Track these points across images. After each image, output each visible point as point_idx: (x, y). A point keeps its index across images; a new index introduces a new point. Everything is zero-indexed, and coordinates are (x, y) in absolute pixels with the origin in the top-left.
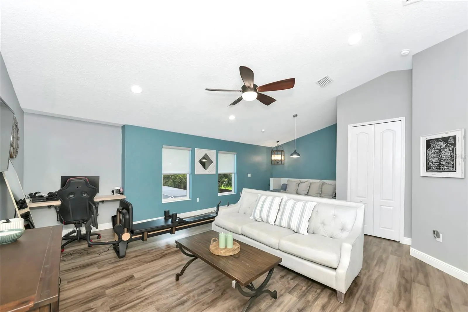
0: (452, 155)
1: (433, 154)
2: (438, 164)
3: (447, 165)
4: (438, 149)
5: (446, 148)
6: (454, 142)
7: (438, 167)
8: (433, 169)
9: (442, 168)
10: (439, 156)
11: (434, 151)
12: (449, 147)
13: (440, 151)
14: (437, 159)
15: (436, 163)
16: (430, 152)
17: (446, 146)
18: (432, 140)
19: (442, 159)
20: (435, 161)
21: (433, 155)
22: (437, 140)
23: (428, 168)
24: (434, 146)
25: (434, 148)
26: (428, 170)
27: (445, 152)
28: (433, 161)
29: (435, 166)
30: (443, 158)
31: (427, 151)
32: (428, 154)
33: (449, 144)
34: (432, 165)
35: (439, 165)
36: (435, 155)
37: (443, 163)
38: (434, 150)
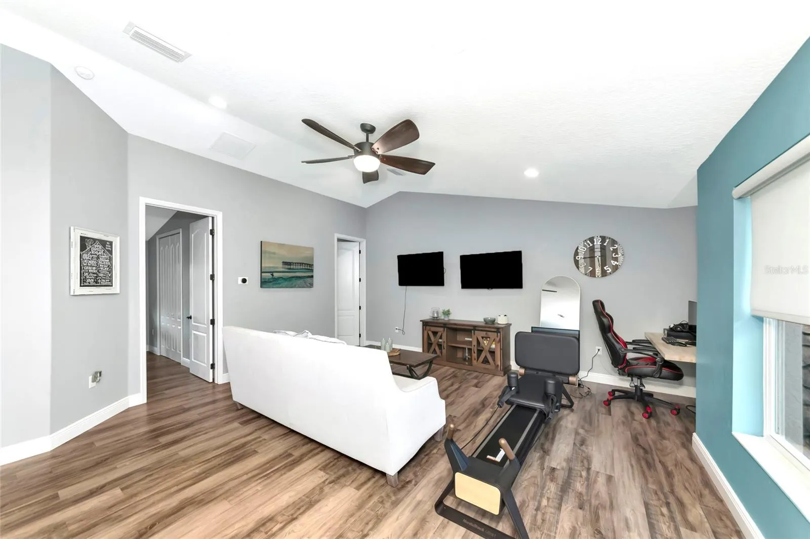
0: (109, 265)
1: (90, 260)
2: (95, 275)
3: (104, 278)
4: (96, 254)
5: (104, 255)
6: (110, 249)
7: (96, 280)
8: (89, 283)
9: (99, 281)
10: (97, 264)
11: (91, 256)
12: (107, 255)
13: (98, 258)
14: (95, 268)
15: (93, 273)
16: (85, 256)
17: (104, 252)
18: (88, 238)
19: (100, 270)
20: (92, 271)
21: (90, 262)
22: (95, 240)
23: (83, 283)
24: (90, 248)
25: (91, 251)
26: (82, 285)
27: (103, 260)
28: (90, 271)
29: (92, 279)
30: (101, 268)
31: (81, 255)
32: (82, 259)
33: (107, 250)
34: (88, 277)
35: (97, 277)
36: (93, 262)
37: (101, 275)
38: (91, 254)
